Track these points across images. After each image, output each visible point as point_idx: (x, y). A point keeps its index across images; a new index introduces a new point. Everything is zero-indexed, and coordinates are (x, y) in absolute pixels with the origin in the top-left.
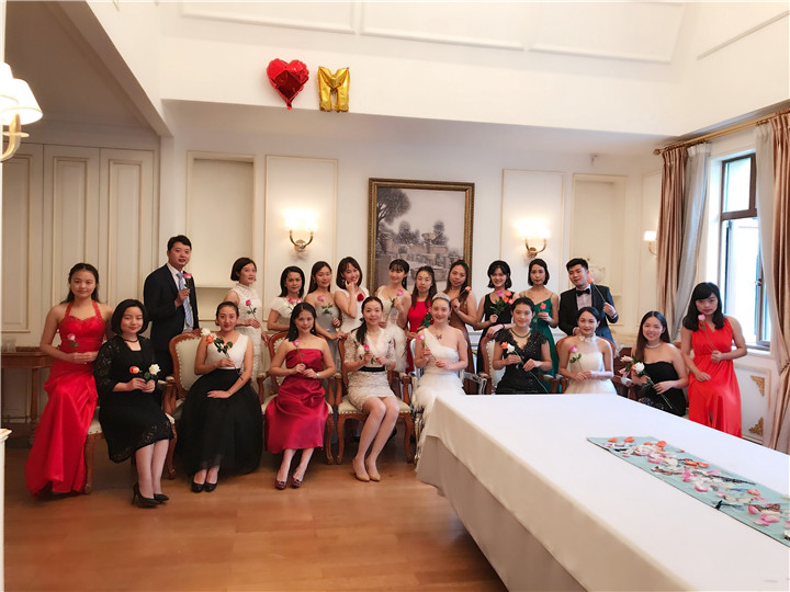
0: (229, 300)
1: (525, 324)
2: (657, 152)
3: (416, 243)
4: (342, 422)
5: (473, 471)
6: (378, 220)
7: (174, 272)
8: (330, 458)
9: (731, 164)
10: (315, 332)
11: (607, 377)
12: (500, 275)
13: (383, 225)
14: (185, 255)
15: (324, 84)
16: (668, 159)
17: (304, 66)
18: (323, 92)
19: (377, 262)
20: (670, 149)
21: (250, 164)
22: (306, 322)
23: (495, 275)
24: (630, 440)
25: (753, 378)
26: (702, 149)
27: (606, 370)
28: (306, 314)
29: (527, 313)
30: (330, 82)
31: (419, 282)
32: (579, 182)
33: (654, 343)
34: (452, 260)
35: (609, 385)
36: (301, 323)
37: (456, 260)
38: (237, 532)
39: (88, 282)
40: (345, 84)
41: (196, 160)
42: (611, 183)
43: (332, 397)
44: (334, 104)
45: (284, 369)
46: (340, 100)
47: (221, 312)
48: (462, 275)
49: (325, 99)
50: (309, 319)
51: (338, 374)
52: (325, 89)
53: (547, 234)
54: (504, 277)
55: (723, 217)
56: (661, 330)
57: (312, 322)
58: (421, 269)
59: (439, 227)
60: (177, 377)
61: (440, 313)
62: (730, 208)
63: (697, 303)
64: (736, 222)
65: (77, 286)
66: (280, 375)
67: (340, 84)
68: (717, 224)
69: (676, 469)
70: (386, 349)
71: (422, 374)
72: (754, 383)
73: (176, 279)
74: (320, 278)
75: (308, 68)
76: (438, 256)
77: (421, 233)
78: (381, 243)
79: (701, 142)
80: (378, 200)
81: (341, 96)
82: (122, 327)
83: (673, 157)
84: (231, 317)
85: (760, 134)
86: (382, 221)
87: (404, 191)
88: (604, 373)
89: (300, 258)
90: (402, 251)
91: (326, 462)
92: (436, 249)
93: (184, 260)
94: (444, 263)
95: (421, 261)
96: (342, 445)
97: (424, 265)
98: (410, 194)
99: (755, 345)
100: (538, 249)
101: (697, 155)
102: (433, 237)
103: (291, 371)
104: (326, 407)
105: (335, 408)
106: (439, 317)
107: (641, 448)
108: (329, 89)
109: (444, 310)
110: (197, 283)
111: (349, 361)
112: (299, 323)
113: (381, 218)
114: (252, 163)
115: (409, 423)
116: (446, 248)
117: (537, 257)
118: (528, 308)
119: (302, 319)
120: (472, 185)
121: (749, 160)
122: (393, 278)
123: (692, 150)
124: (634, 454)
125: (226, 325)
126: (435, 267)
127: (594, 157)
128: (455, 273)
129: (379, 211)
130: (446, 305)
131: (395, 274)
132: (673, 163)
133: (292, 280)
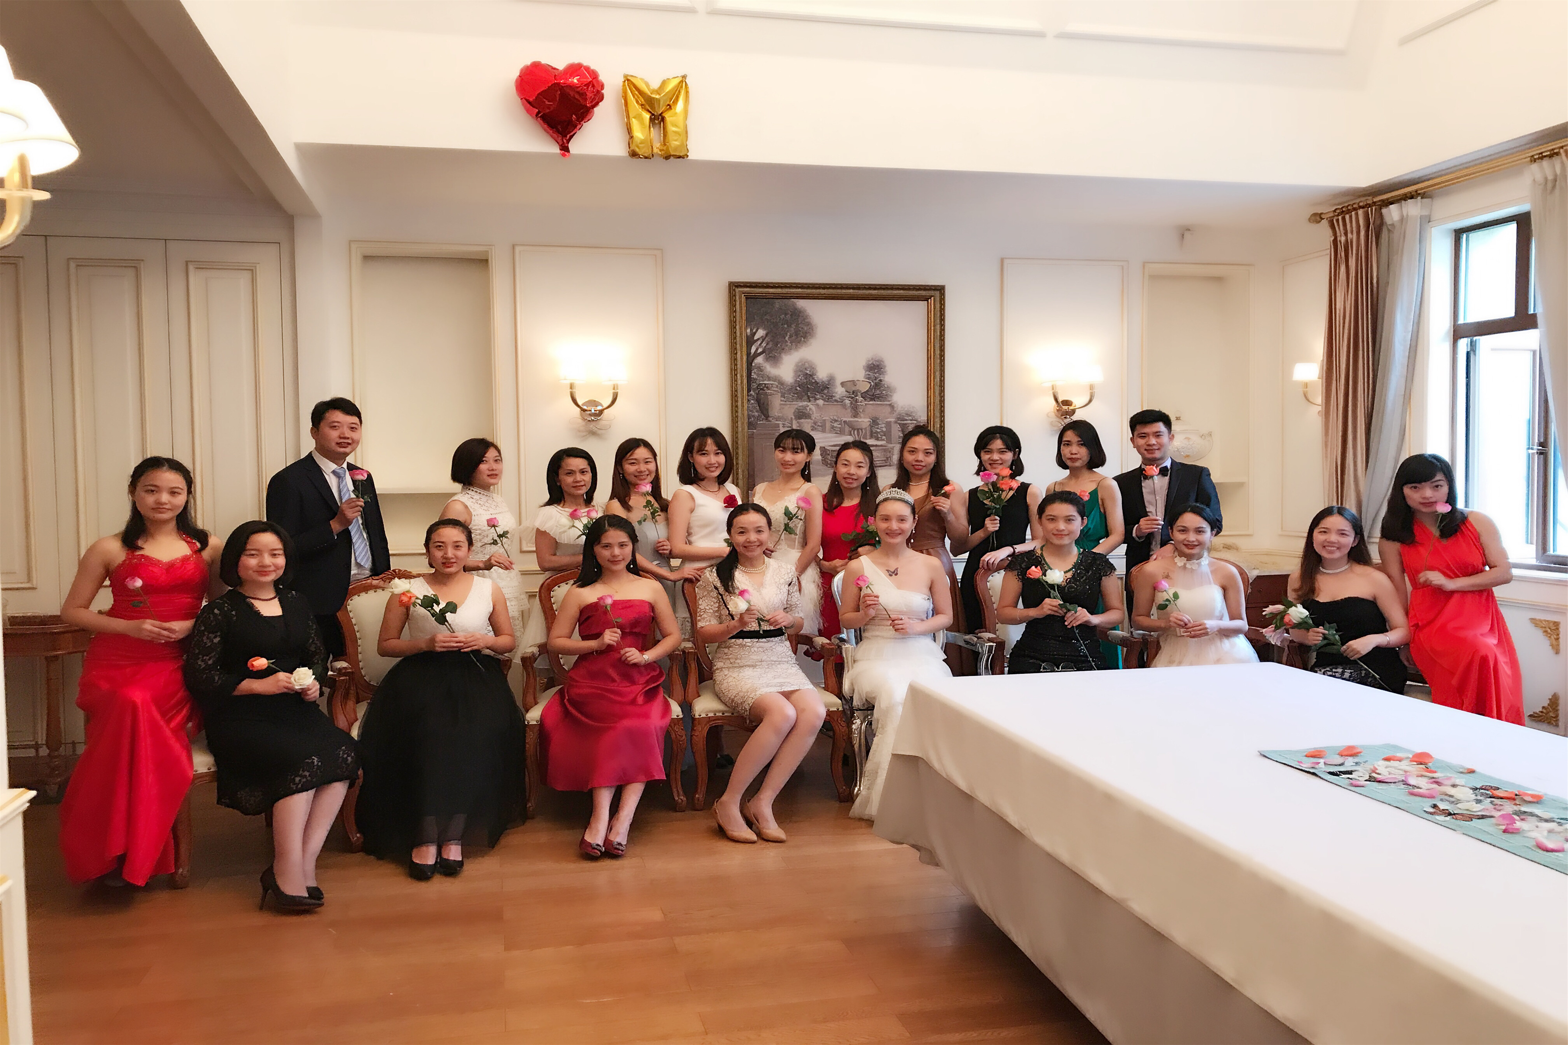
0: (451, 516)
1: (1066, 541)
2: (1317, 218)
3: (829, 398)
4: (701, 732)
5: (1013, 819)
6: (750, 359)
7: (328, 467)
8: (680, 797)
9: (1473, 236)
10: (635, 569)
11: (1236, 632)
12: (1001, 452)
13: (760, 368)
14: (348, 433)
15: (635, 107)
16: (1340, 230)
17: (594, 75)
18: (635, 123)
19: (751, 437)
20: (1344, 212)
21: (482, 262)
22: (617, 551)
23: (990, 452)
24: (1351, 752)
25: (1535, 622)
26: (1413, 208)
27: (1232, 618)
28: (615, 536)
29: (1069, 520)
30: (648, 103)
31: (842, 470)
32: (1155, 278)
33: (1335, 563)
34: (903, 427)
35: (1242, 646)
36: (606, 553)
37: (910, 428)
38: (508, 948)
39: (173, 492)
40: (680, 107)
41: (367, 258)
42: (1219, 279)
43: (678, 688)
44: (657, 146)
45: (577, 642)
46: (671, 136)
47: (435, 537)
48: (927, 453)
49: (639, 134)
50: (622, 545)
51: (689, 645)
52: (639, 117)
53: (1096, 375)
54: (1009, 456)
55: (1458, 332)
56: (1349, 540)
57: (629, 549)
58: (845, 447)
59: (875, 368)
60: (354, 662)
61: (895, 525)
62: (1471, 315)
63: (1407, 490)
64: (1485, 342)
65: (150, 499)
66: (568, 652)
67: (670, 107)
68: (1447, 346)
69: (1477, 808)
70: (783, 596)
71: (859, 639)
72: (1538, 634)
73: (332, 481)
74: (630, 469)
75: (602, 78)
76: (875, 422)
77: (839, 379)
78: (758, 401)
79: (1411, 196)
80: (749, 321)
81: (671, 128)
82: (242, 573)
83: (1351, 226)
84: (457, 547)
85: (1539, 177)
86: (759, 360)
87: (801, 304)
88: (1227, 623)
89: (593, 433)
90: (801, 414)
91: (674, 807)
92: (870, 408)
93: (347, 443)
94: (888, 434)
95: (841, 432)
96: (703, 774)
97: (850, 439)
98: (816, 310)
99: (1534, 562)
100: (1078, 401)
101: (1402, 219)
102: (865, 387)
103: (592, 644)
104: (667, 708)
105: (687, 707)
106: (890, 533)
107: (1384, 770)
108: (647, 116)
109: (902, 519)
110: (381, 486)
111: (708, 622)
112: (603, 554)
113: (756, 355)
114: (487, 261)
115: (841, 728)
116: (892, 406)
117: (1075, 417)
118: (1068, 509)
119: (608, 546)
120: (941, 289)
121: (1513, 227)
122: (785, 464)
123: (1392, 213)
124: (1371, 779)
125: (447, 563)
126: (870, 442)
127: (1184, 232)
128: (913, 451)
129: (750, 341)
130: (906, 511)
131: (789, 456)
132: (1353, 237)
133: (571, 473)
